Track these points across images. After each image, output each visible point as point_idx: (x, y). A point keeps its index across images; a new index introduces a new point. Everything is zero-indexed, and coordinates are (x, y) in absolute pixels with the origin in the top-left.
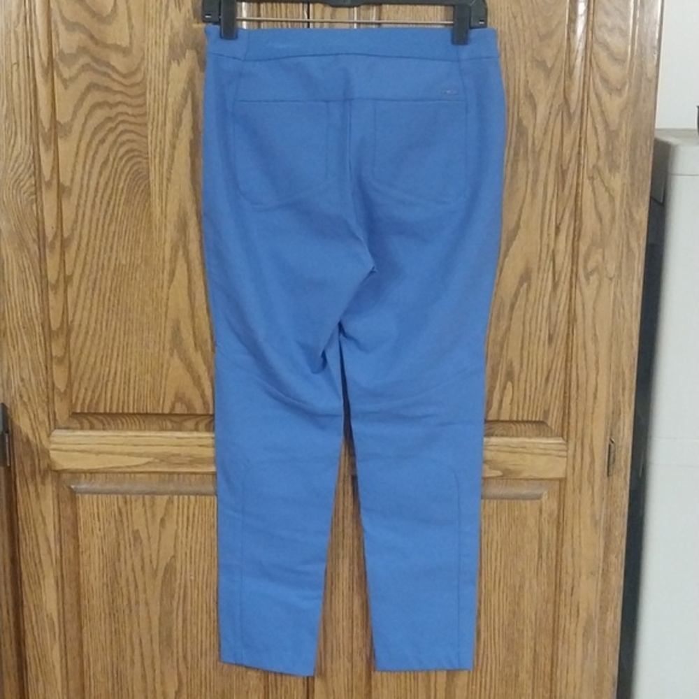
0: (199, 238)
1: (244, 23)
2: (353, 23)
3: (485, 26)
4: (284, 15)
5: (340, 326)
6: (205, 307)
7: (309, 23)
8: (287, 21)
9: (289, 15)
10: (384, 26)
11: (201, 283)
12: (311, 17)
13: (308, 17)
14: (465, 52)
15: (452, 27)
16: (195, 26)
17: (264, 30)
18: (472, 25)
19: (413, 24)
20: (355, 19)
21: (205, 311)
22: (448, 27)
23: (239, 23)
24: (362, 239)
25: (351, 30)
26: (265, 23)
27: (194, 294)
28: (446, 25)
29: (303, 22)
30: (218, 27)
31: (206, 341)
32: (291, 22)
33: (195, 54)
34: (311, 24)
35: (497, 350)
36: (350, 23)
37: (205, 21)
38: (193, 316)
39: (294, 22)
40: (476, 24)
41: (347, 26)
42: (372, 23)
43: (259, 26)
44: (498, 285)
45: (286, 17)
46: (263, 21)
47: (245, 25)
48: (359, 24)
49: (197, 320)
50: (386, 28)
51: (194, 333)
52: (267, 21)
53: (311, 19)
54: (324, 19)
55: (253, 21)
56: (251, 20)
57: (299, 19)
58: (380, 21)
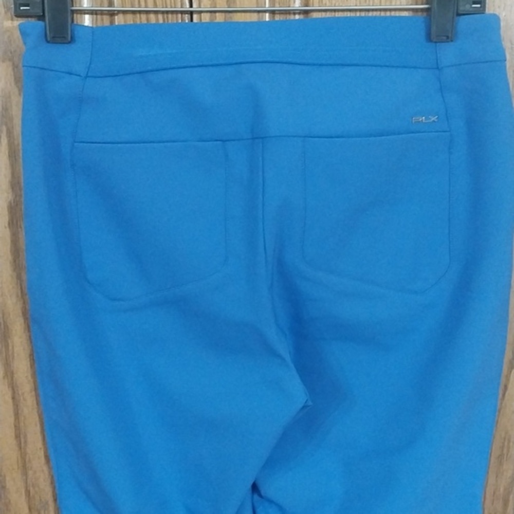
0: (28, 352)
1: (87, 17)
2: (265, 11)
3: (482, 10)
5: (255, 488)
6: (41, 454)
7: (191, 13)
8: (156, 12)
10: (315, 15)
11: (36, 418)
12: (195, 5)
13: (191, 6)
14: (448, 53)
15: (425, 14)
16: (8, 24)
17: (120, 27)
18: (461, 9)
19: (361, 10)
20: (268, 7)
21: (43, 460)
22: (420, 14)
23: (77, 17)
24: (288, 358)
25: (260, 24)
26: (121, 16)
27: (25, 436)
28: (415, 10)
29: (182, 12)
30: (41, 23)
31: (47, 503)
32: (163, 12)
33: (10, 69)
34: (195, 16)
35: (499, 506)
36: (259, 12)
37: (19, 15)
38: (24, 467)
39: (167, 12)
40: (468, 7)
41: (254, 17)
42: (294, 12)
43: (112, 22)
44: (499, 411)
46: (119, 12)
47: (87, 20)
48: (273, 12)
49: (30, 473)
50: (317, 19)
51: (28, 492)
52: (125, 12)
53: (195, 7)
54: (216, 4)
55: (102, 13)
56: (98, 12)
57: (175, 7)
58: (307, 6)
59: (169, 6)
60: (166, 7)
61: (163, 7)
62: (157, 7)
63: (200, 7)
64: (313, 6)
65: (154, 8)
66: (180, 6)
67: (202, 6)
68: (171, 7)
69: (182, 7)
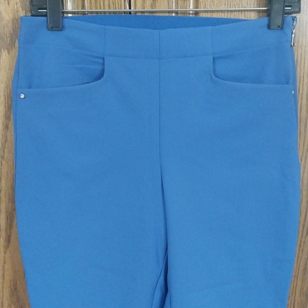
4: (107, 7)
7: (130, 13)
9: (111, 6)
12: (132, 8)
13: (130, 8)
20: (174, 9)
28: (259, 11)
29: (125, 12)
36: (169, 12)
39: (117, 12)
45: (109, 8)
48: (177, 13)
54: (144, 7)
55: (78, 13)
56: (76, 12)
57: (121, 9)
58: (197, 8)
59: (117, 9)
60: (116, 9)
61: (114, 9)
62: (110, 9)
63: (136, 9)
64: (200, 8)
65: (109, 9)
66: (123, 9)
67: (137, 9)
68: (119, 9)
69: (124, 9)
